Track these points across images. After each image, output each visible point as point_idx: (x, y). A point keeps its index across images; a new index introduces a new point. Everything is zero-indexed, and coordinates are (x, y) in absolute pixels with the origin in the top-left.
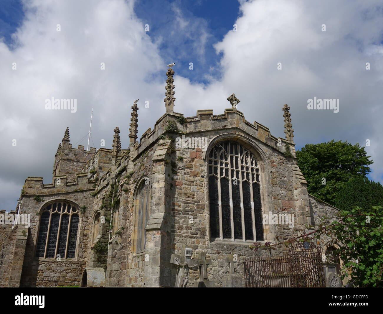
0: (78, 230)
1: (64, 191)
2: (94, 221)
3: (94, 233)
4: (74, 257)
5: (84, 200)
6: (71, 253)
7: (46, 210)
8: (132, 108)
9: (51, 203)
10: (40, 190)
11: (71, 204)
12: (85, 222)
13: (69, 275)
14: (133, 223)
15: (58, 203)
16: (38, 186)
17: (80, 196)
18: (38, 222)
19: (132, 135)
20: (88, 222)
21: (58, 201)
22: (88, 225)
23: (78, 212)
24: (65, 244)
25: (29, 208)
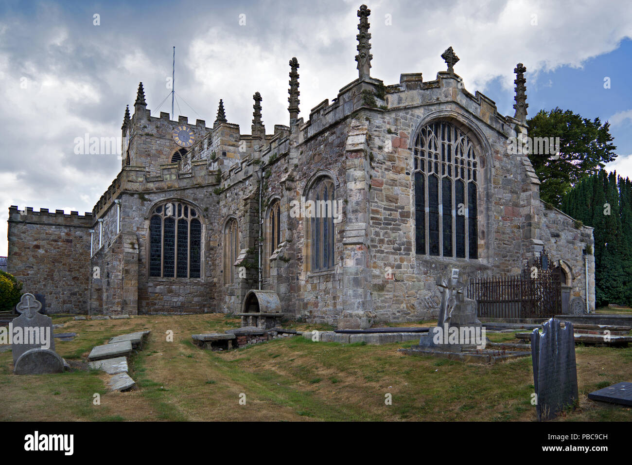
1: (177, 187)
2: (223, 229)
3: (225, 245)
4: (199, 277)
5: (205, 199)
6: (196, 272)
7: (156, 213)
8: (290, 65)
9: (161, 204)
10: (144, 185)
11: (188, 206)
12: (210, 229)
13: (196, 299)
14: (303, 233)
16: (140, 179)
17: (201, 194)
18: (148, 229)
19: (294, 108)
20: (213, 230)
22: (214, 235)
23: (199, 217)
24: (186, 259)
25: (134, 211)
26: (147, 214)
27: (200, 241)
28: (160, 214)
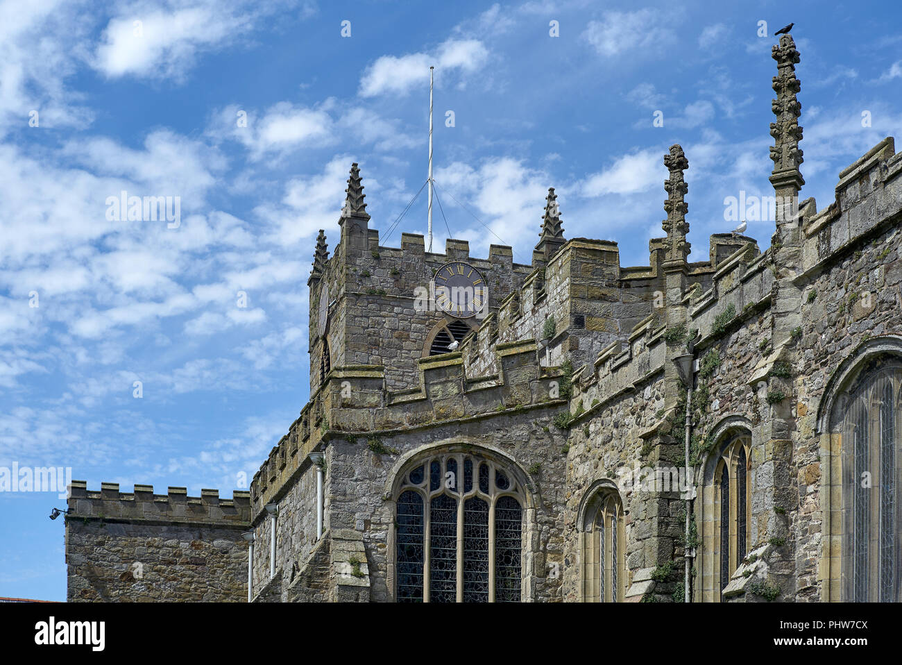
0: (523, 553)
1: (462, 413)
2: (581, 521)
3: (586, 562)
5: (532, 443)
7: (410, 485)
9: (422, 461)
10: (381, 413)
11: (489, 462)
12: (546, 522)
15: (444, 459)
16: (372, 400)
18: (392, 526)
20: (552, 525)
21: (444, 452)
22: (556, 536)
23: (516, 490)
25: (356, 481)
26: (389, 487)
27: (519, 552)
28: (420, 487)
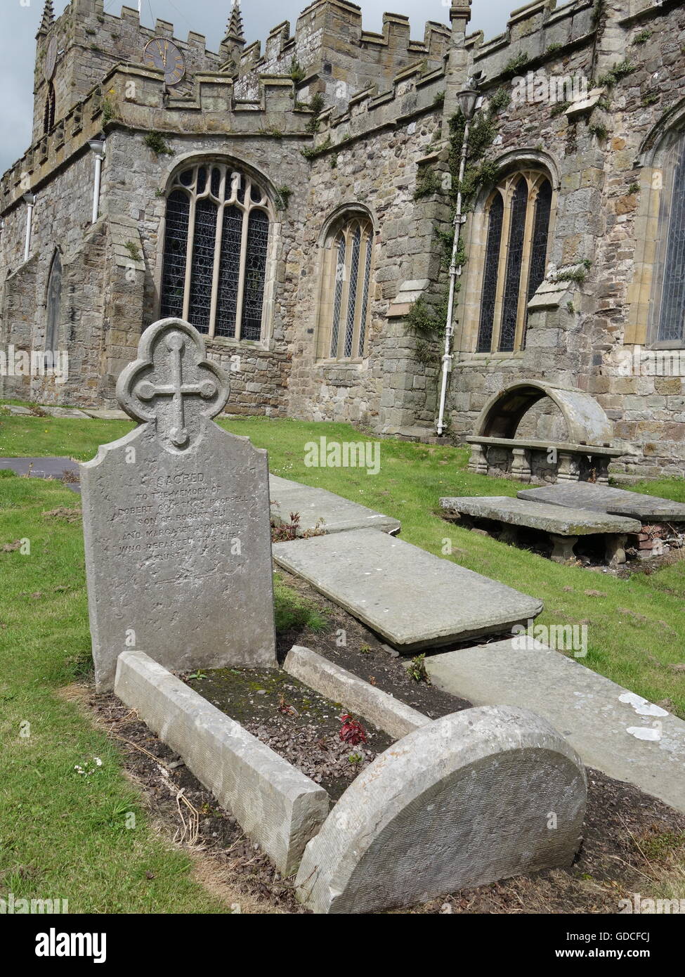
0: (268, 260)
1: (229, 128)
2: (323, 236)
3: (323, 274)
4: (258, 338)
5: (284, 166)
6: (252, 325)
7: (179, 185)
9: (193, 165)
10: (160, 114)
11: (248, 175)
12: (289, 237)
13: (250, 386)
15: (211, 167)
16: (153, 100)
17: (274, 152)
18: (163, 221)
20: (293, 239)
21: (211, 161)
22: (296, 249)
23: (266, 205)
24: (235, 297)
25: (134, 172)
26: (162, 184)
27: (264, 258)
28: (188, 188)
